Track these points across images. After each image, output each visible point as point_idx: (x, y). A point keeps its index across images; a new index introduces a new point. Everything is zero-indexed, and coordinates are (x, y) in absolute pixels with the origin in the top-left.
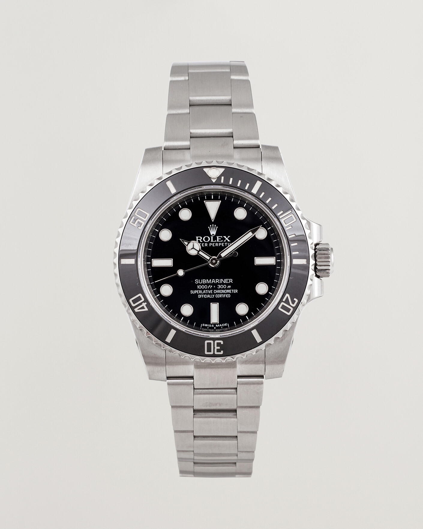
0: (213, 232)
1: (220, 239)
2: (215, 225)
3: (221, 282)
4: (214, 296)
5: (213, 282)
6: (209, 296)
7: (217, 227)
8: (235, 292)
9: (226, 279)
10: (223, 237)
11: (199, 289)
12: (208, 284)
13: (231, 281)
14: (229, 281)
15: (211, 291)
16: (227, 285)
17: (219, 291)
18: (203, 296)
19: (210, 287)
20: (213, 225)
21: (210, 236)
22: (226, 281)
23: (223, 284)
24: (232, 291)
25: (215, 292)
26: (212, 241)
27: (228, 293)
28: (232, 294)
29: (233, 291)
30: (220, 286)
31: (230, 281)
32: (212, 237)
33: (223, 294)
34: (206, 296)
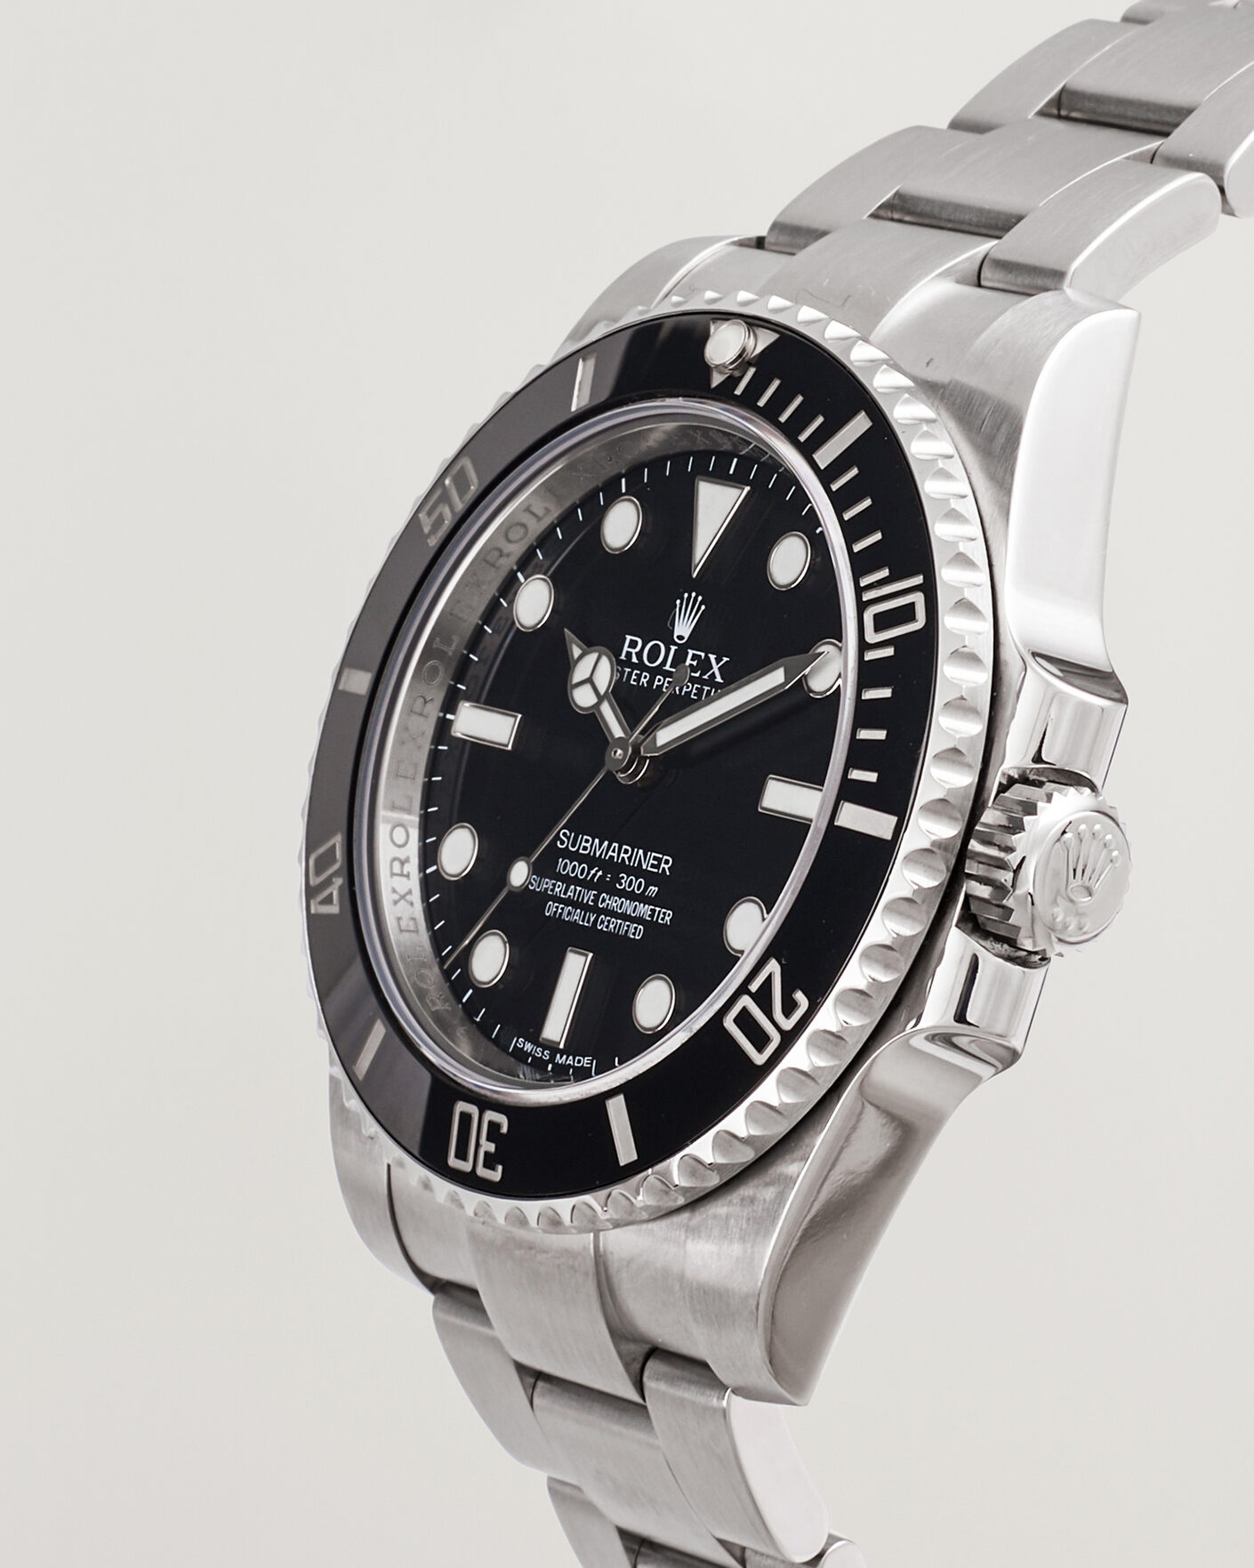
0: (683, 628)
1: (695, 663)
2: (700, 598)
3: (634, 863)
4: (592, 919)
5: (610, 853)
6: (577, 916)
7: (703, 607)
8: (663, 919)
9: (653, 854)
10: (706, 656)
11: (559, 877)
12: (591, 861)
13: (666, 867)
14: (657, 867)
15: (589, 896)
16: (651, 878)
17: (613, 903)
18: (560, 911)
19: (595, 875)
20: (694, 594)
21: (669, 641)
22: (651, 861)
23: (638, 872)
24: (653, 911)
25: (604, 900)
26: (667, 667)
27: (639, 920)
28: (651, 926)
29: (660, 912)
30: (625, 882)
31: (663, 865)
32: (673, 648)
33: (625, 917)
34: (569, 913)
